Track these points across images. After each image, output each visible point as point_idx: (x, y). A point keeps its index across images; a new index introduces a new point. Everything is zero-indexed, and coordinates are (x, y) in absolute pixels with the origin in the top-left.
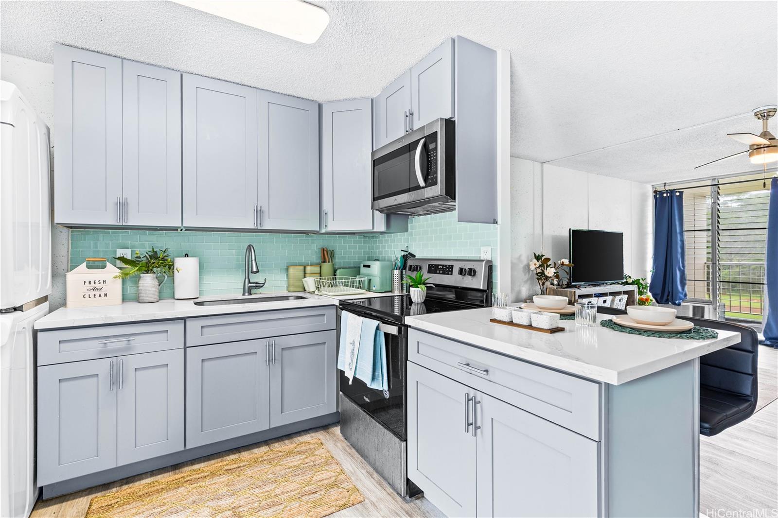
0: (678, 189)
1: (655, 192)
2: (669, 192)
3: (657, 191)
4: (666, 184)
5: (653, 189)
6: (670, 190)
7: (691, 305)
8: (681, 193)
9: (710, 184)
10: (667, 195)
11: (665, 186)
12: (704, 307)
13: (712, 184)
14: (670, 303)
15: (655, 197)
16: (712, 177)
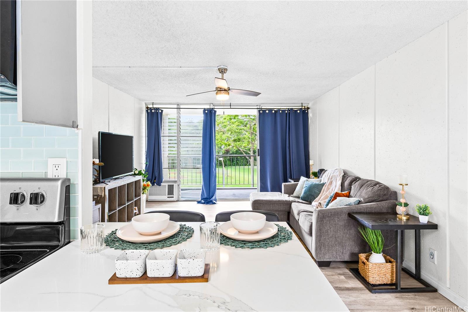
0: (161, 108)
1: (147, 108)
2: (155, 110)
3: (148, 108)
4: (154, 104)
5: (146, 106)
6: (156, 108)
7: (167, 184)
8: (162, 111)
9: (176, 108)
10: (154, 111)
11: (153, 104)
12: (173, 185)
13: (178, 107)
14: (155, 184)
15: (147, 111)
16: (177, 103)
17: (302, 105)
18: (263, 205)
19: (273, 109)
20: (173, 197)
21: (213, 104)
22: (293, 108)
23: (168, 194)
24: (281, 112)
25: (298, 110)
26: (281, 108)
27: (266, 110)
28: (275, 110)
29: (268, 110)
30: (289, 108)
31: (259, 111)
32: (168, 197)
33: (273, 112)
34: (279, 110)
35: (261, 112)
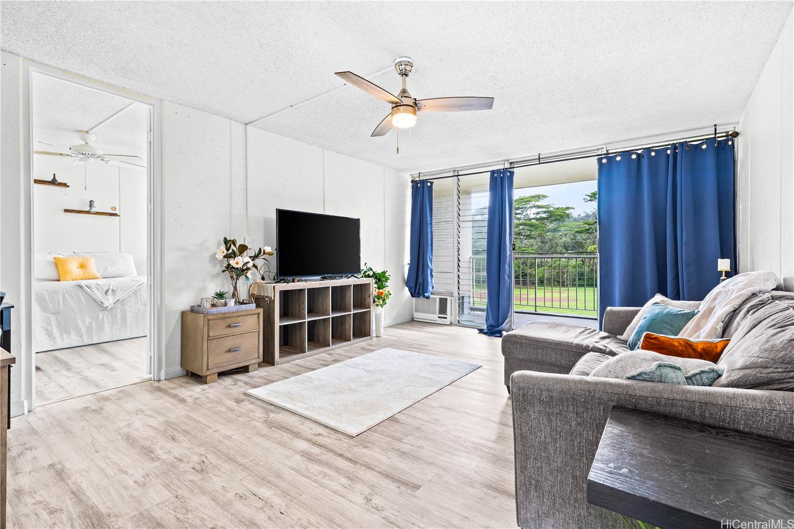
0: (430, 179)
1: (414, 181)
2: (421, 182)
4: (420, 174)
5: (412, 179)
6: (423, 180)
7: (438, 297)
8: (432, 183)
9: (452, 175)
10: (420, 185)
12: (447, 298)
13: (455, 175)
15: (413, 186)
16: (453, 168)
17: (716, 129)
18: (522, 347)
19: (634, 150)
20: (446, 318)
21: (510, 161)
22: (686, 142)
23: (440, 313)
24: (653, 154)
25: (702, 144)
26: (653, 147)
27: (616, 156)
28: (639, 152)
29: (619, 155)
30: (676, 144)
31: (600, 160)
32: (439, 317)
33: (634, 157)
34: (649, 150)
35: (604, 161)
